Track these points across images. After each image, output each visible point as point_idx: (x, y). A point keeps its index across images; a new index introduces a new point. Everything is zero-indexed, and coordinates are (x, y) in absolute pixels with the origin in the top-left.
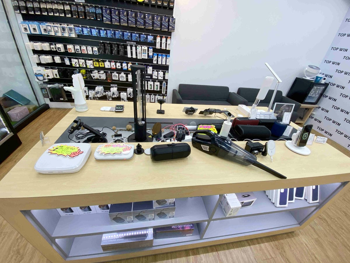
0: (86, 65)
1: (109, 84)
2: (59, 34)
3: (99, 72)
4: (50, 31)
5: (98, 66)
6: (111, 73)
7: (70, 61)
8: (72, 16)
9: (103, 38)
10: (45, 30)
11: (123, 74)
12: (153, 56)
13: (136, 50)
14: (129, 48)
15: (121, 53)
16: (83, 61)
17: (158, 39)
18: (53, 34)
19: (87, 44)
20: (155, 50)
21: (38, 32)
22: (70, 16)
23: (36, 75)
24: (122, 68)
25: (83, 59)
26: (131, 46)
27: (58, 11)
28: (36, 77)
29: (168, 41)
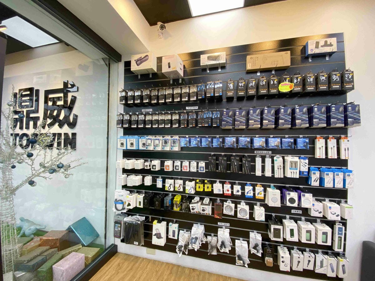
0: (184, 188)
1: (216, 221)
2: (159, 149)
3: (202, 199)
4: (149, 145)
5: (202, 190)
6: (223, 202)
7: (164, 182)
8: (180, 126)
10: (144, 144)
11: (243, 206)
12: (309, 172)
13: (273, 162)
14: (258, 161)
15: (245, 170)
16: (181, 182)
17: (320, 143)
18: (151, 148)
19: (190, 158)
20: (313, 161)
21: (134, 148)
22: (177, 125)
23: (117, 201)
24: (243, 194)
25: (181, 179)
26: (263, 158)
27: (164, 122)
28: (114, 204)
29: (344, 144)
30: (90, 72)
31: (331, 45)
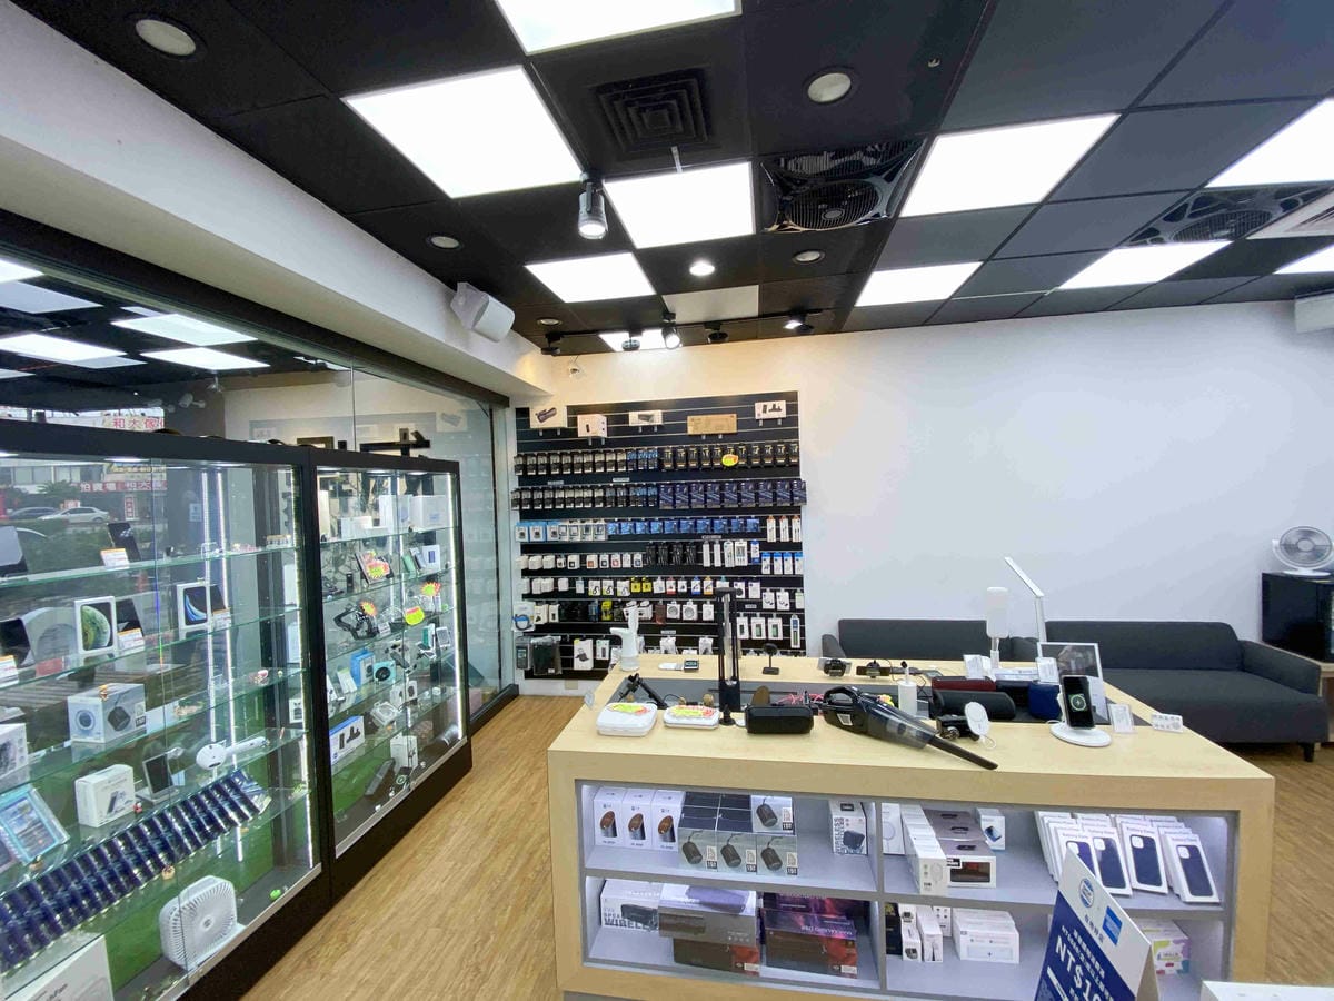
0: (615, 591)
1: (658, 629)
2: (578, 539)
3: (638, 603)
4: (564, 534)
5: (639, 590)
6: (665, 603)
7: (586, 585)
8: (605, 505)
9: (656, 536)
10: (554, 533)
11: (691, 605)
12: (760, 558)
13: (722, 549)
14: (706, 548)
15: (690, 560)
16: (611, 582)
17: (771, 524)
18: (566, 539)
19: (621, 549)
20: (765, 546)
21: (541, 539)
22: (601, 505)
23: (516, 618)
24: (689, 590)
25: (610, 579)
26: (711, 544)
27: (582, 500)
28: (514, 623)
29: (795, 523)
30: (463, 426)
31: (779, 410)
